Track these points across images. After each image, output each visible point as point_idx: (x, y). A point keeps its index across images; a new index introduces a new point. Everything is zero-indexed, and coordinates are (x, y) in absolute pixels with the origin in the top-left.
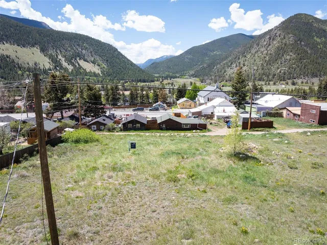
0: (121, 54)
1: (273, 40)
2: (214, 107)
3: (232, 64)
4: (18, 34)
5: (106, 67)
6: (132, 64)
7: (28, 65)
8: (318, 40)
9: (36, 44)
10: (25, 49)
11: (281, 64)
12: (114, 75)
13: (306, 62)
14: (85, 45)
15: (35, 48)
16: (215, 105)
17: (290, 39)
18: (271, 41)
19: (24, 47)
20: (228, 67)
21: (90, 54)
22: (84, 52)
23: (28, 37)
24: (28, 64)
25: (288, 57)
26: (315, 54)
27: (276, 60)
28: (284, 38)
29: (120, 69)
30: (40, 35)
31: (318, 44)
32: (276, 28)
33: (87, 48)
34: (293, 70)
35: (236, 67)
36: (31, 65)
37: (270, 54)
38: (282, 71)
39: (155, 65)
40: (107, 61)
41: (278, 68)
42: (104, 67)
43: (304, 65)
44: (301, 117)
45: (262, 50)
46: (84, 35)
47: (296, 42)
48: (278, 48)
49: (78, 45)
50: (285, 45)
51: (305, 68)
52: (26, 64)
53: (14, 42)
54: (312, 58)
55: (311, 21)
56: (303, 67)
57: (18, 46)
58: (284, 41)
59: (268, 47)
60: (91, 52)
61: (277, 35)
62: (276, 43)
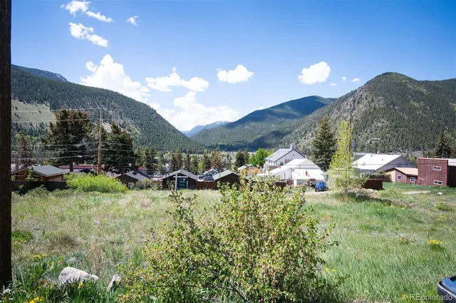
0: (161, 118)
1: (358, 103)
2: (292, 170)
3: (306, 133)
4: (23, 86)
5: (139, 133)
6: (175, 130)
7: (30, 127)
8: (416, 104)
9: (45, 100)
10: (29, 106)
11: (371, 132)
12: (150, 143)
13: (404, 130)
14: (113, 103)
15: (44, 105)
16: (293, 167)
17: (380, 102)
18: (356, 104)
19: (28, 103)
20: (302, 136)
21: (119, 116)
22: (111, 112)
23: (36, 90)
24: (31, 125)
25: (380, 124)
26: (413, 121)
27: (364, 128)
28: (373, 101)
29: (159, 136)
30: (52, 89)
31: (416, 109)
32: (361, 89)
33: (115, 107)
34: (388, 140)
35: (312, 136)
36: (35, 126)
37: (356, 121)
38: (373, 142)
39: (205, 132)
40: (142, 124)
41: (368, 139)
42: (136, 133)
43: (401, 135)
44: (419, 178)
45: (345, 115)
46: (112, 92)
47: (388, 105)
48: (366, 112)
49: (104, 103)
50: (374, 109)
51: (402, 138)
52: (28, 125)
53: (15, 96)
54: (411, 126)
55: (404, 81)
56: (400, 137)
57: (21, 101)
58: (373, 104)
59: (352, 112)
60: (121, 113)
61: (363, 97)
62: (362, 107)
